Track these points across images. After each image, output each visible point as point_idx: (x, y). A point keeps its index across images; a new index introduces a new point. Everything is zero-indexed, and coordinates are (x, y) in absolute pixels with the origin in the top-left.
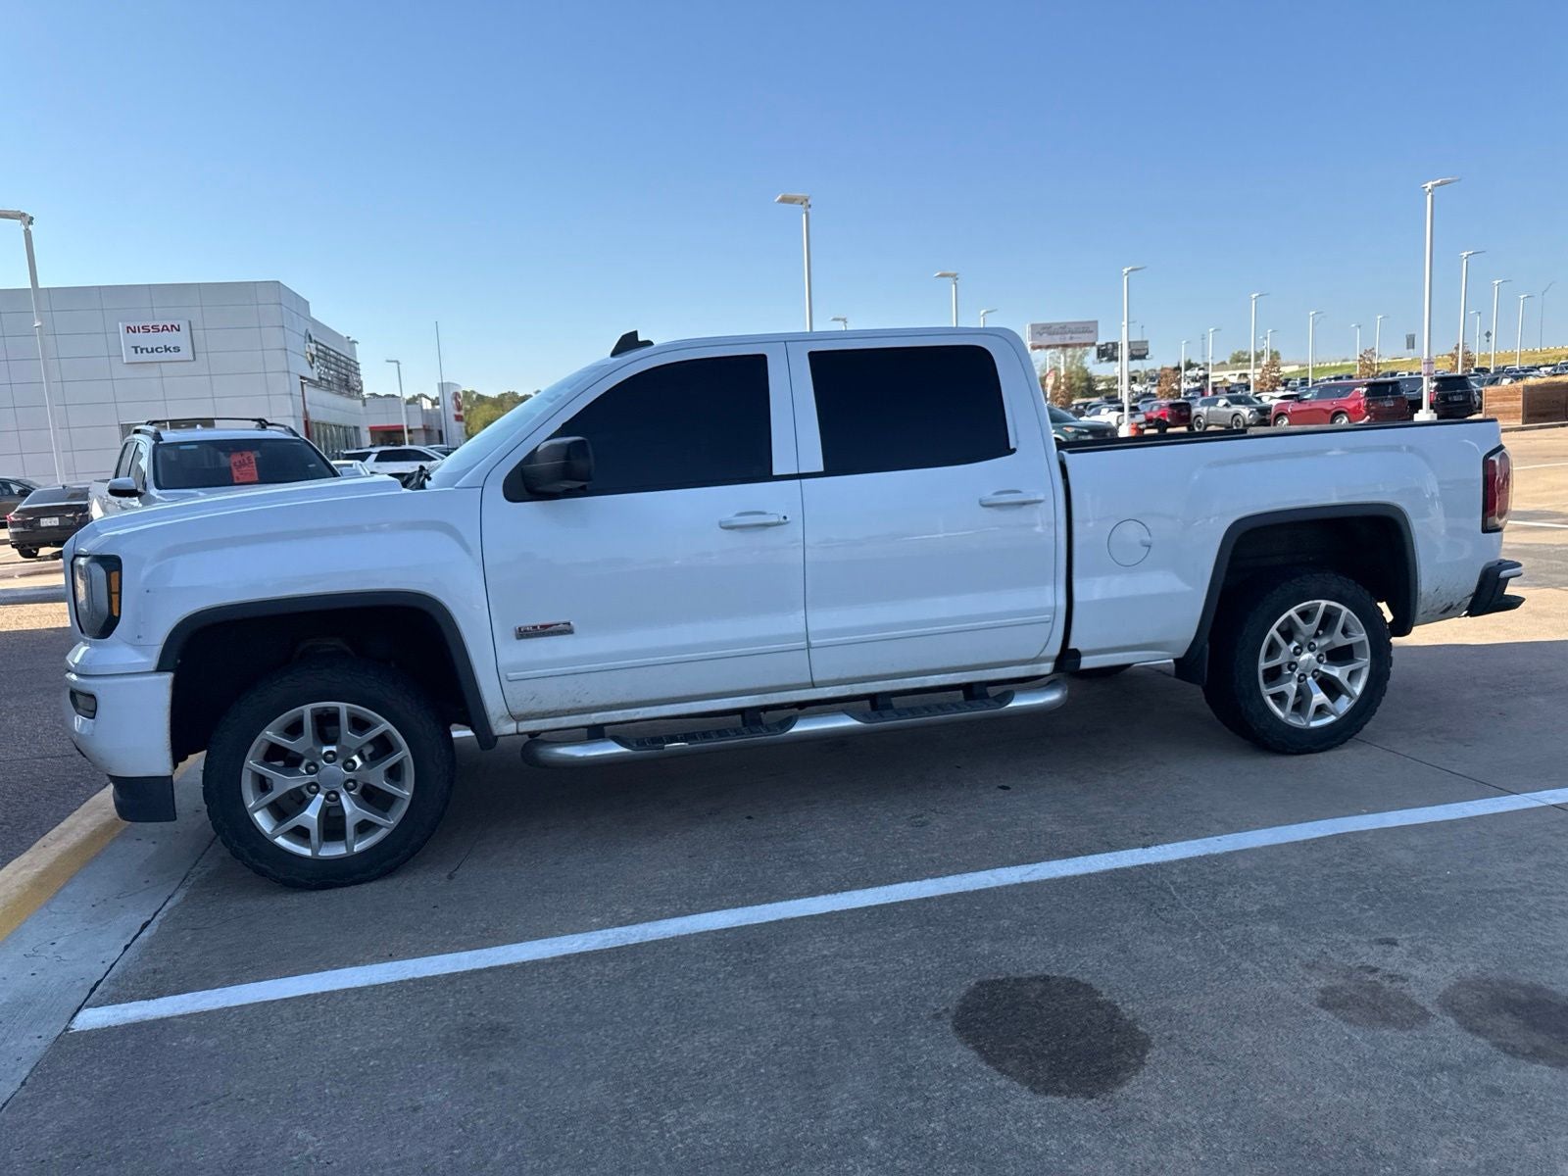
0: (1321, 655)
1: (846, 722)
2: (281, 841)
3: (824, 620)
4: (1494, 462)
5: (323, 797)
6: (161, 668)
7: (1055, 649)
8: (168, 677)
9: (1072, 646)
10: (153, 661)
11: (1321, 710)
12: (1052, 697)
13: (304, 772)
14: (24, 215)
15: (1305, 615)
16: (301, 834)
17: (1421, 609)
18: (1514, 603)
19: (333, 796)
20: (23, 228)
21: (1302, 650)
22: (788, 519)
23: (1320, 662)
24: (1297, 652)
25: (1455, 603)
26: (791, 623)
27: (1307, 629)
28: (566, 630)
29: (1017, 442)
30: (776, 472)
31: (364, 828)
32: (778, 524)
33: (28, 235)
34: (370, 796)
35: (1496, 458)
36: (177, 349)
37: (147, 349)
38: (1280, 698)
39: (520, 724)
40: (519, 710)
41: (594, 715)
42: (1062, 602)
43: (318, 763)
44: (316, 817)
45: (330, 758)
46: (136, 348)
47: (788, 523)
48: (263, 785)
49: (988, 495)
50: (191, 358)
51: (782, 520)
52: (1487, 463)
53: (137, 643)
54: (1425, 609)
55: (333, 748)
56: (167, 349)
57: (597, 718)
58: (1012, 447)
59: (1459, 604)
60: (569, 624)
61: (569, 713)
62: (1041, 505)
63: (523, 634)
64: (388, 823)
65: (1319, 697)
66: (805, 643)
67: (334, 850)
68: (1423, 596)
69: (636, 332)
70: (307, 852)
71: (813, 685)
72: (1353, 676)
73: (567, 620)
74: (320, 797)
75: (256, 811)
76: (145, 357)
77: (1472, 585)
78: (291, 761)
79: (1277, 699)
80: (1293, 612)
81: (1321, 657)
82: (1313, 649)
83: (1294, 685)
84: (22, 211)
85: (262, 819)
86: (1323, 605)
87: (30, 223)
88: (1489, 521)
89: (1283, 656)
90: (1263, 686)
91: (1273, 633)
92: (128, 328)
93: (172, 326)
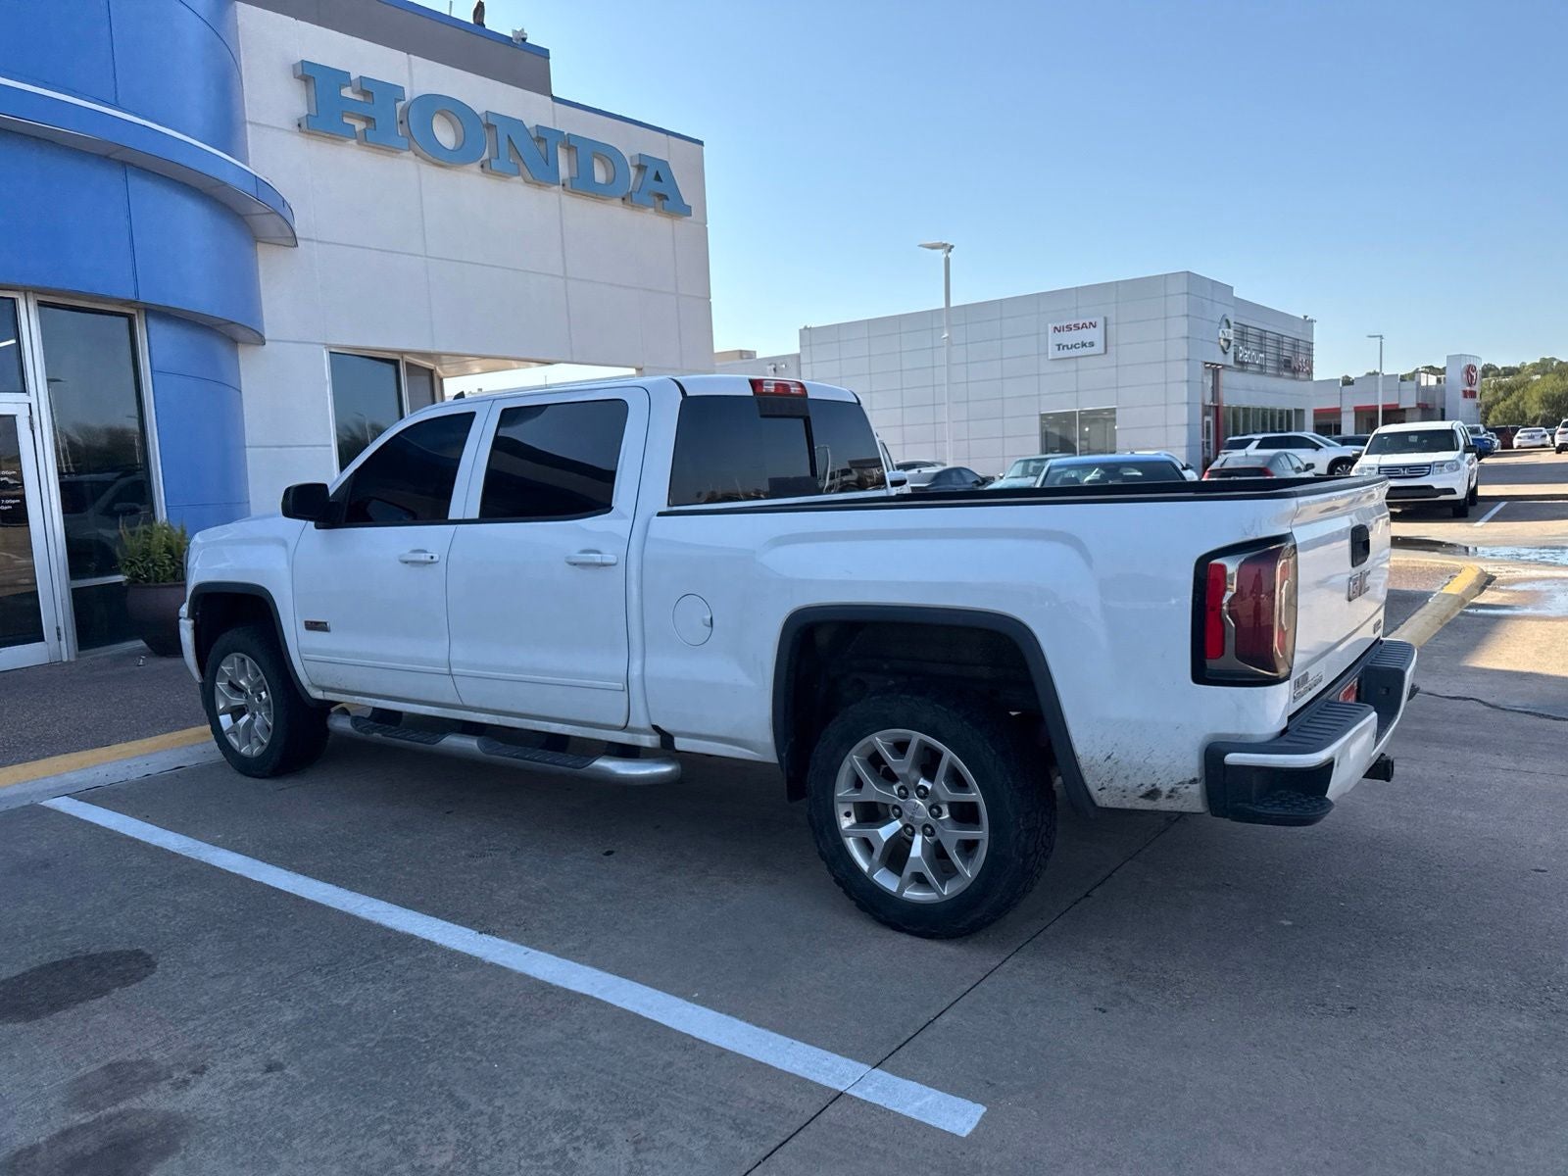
0: (939, 806)
2: (231, 738)
4: (1222, 567)
5: (250, 715)
6: (192, 617)
7: (641, 720)
8: (193, 622)
10: (187, 611)
11: (918, 879)
12: (666, 769)
13: (244, 696)
14: (945, 245)
15: (897, 747)
20: (945, 255)
22: (436, 559)
23: (936, 816)
25: (1165, 790)
26: (440, 650)
28: (326, 628)
29: (617, 503)
30: (450, 517)
32: (430, 563)
33: (947, 261)
35: (1230, 564)
36: (1092, 344)
37: (1067, 346)
39: (325, 693)
40: (314, 682)
42: (636, 672)
44: (241, 727)
46: (1059, 345)
47: (437, 562)
49: (573, 553)
50: (1103, 352)
51: (433, 560)
52: (1206, 577)
56: (1084, 345)
58: (614, 504)
59: (1172, 791)
60: (326, 624)
64: (265, 743)
66: (450, 668)
67: (246, 749)
68: (1083, 764)
69: (465, 391)
70: (237, 746)
71: (469, 709)
73: (325, 621)
76: (1066, 353)
77: (1189, 766)
78: (235, 688)
79: (867, 846)
80: (880, 741)
81: (935, 809)
82: (924, 794)
83: (885, 832)
84: (944, 242)
85: (225, 721)
86: (917, 737)
87: (950, 251)
88: (1212, 664)
89: (874, 791)
90: (846, 823)
91: (854, 760)
92: (1056, 328)
93: (1091, 323)
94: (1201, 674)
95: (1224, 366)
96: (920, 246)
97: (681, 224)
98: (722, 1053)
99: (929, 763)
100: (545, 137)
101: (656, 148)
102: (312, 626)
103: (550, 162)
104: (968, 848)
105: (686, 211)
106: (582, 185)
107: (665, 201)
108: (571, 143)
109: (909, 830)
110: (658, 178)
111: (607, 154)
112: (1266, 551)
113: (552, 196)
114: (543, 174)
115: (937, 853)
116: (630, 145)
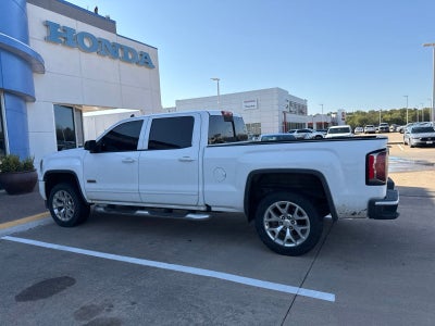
1: (146, 213)
2: (57, 215)
6: (43, 180)
9: (207, 204)
11: (289, 241)
12: (207, 216)
14: (218, 79)
15: (282, 206)
16: (60, 215)
17: (338, 212)
20: (217, 82)
22: (135, 161)
24: (283, 219)
25: (357, 212)
26: (135, 186)
27: (284, 211)
28: (94, 182)
30: (137, 149)
31: (68, 216)
35: (374, 156)
36: (254, 106)
37: (248, 106)
39: (92, 201)
40: (90, 198)
42: (201, 189)
44: (63, 212)
46: (246, 106)
49: (181, 158)
50: (257, 108)
56: (252, 106)
58: (192, 144)
62: (194, 162)
65: (289, 236)
66: (139, 191)
67: (64, 219)
68: (337, 207)
74: (64, 209)
78: (59, 201)
79: (273, 233)
80: (277, 204)
81: (292, 222)
82: (289, 218)
83: (279, 229)
85: (56, 211)
86: (288, 203)
87: (219, 81)
88: (370, 180)
89: (274, 218)
90: (267, 227)
91: (269, 210)
92: (245, 102)
93: (253, 101)
94: (368, 183)
95: (287, 112)
97: (152, 71)
98: (259, 288)
99: (291, 210)
100: (115, 45)
101: (145, 50)
102: (89, 181)
103: (116, 52)
104: (303, 232)
105: (154, 67)
106: (125, 59)
107: (148, 64)
108: (122, 47)
109: (285, 228)
110: (146, 58)
111: (132, 50)
112: (382, 152)
113: (117, 62)
114: (115, 56)
115: (294, 233)
116: (138, 49)
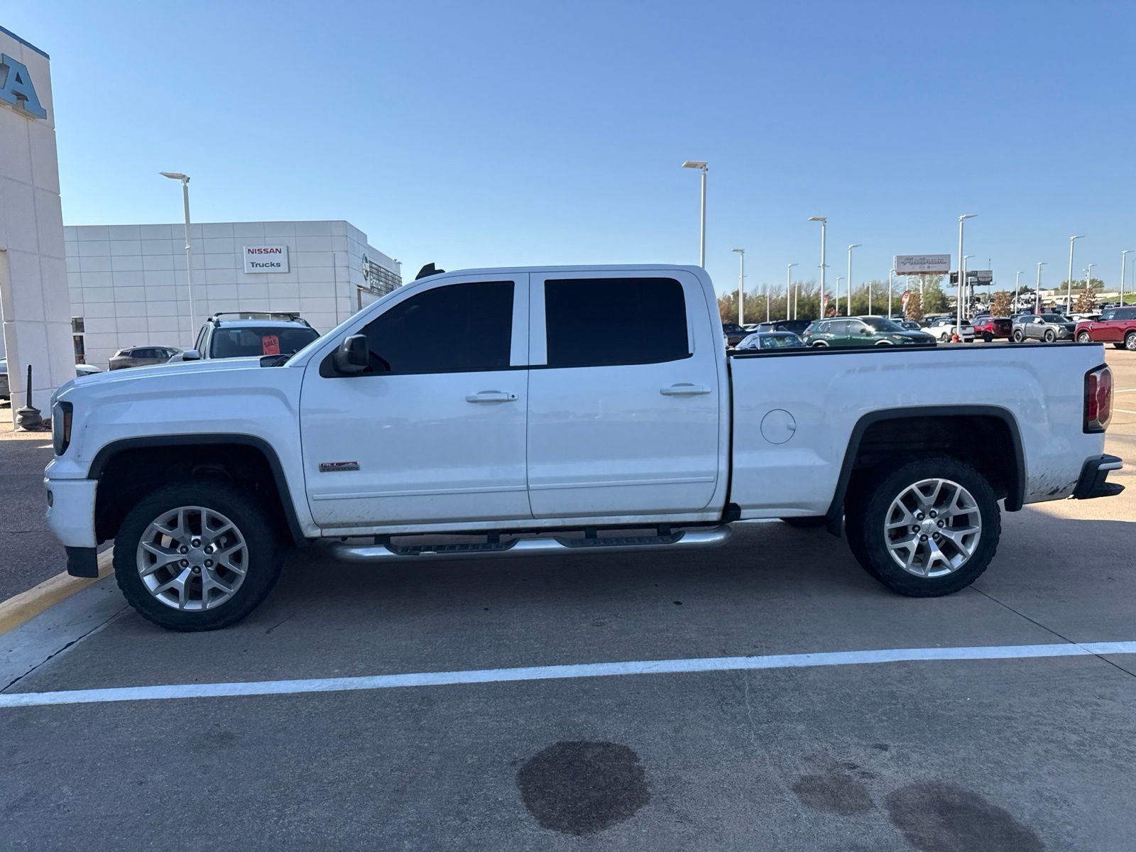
0: (940, 521)
1: (553, 545)
2: (160, 597)
3: (540, 471)
4: (1095, 377)
5: (190, 569)
6: (90, 477)
7: (719, 501)
8: (95, 483)
9: (732, 501)
10: (84, 471)
11: (938, 564)
12: (719, 537)
13: (179, 552)
14: (184, 176)
15: (926, 490)
16: (173, 593)
17: (1029, 491)
18: (1115, 490)
19: (197, 569)
20: (183, 184)
21: (924, 517)
22: (516, 397)
23: (941, 527)
24: (921, 517)
25: (1061, 488)
26: (516, 472)
27: (927, 501)
28: (354, 467)
29: (694, 349)
30: (512, 364)
31: (215, 593)
32: (508, 401)
33: (186, 189)
34: (221, 572)
35: (1098, 375)
36: (279, 265)
37: (259, 264)
38: (904, 553)
39: (323, 530)
40: (321, 521)
41: (375, 528)
42: (724, 467)
43: (188, 547)
44: (183, 583)
45: (197, 544)
46: (253, 263)
47: (516, 400)
48: (152, 559)
49: (667, 386)
50: (287, 271)
51: (511, 398)
52: (1089, 379)
53: (78, 459)
54: (1033, 491)
55: (199, 538)
56: (272, 265)
57: (377, 530)
58: (690, 352)
59: (1065, 488)
60: (356, 463)
61: (357, 525)
62: (708, 395)
63: (324, 468)
64: (230, 591)
65: (936, 554)
66: (525, 486)
67: (194, 606)
68: (1029, 481)
69: (434, 264)
70: (176, 606)
71: (533, 517)
72: (965, 540)
73: (354, 461)
74: (189, 569)
75: (145, 576)
76: (258, 269)
77: (1076, 474)
80: (915, 487)
82: (933, 515)
83: (915, 542)
84: (183, 174)
85: (149, 581)
86: (941, 482)
87: (188, 181)
88: (1089, 424)
89: (910, 518)
90: (889, 542)
91: (897, 501)
92: (249, 250)
93: (277, 249)
94: (1087, 430)
95: (364, 288)
96: (161, 173)
104: (968, 539)
105: (42, 113)
107: (25, 101)
110: (18, 79)
115: (944, 544)
